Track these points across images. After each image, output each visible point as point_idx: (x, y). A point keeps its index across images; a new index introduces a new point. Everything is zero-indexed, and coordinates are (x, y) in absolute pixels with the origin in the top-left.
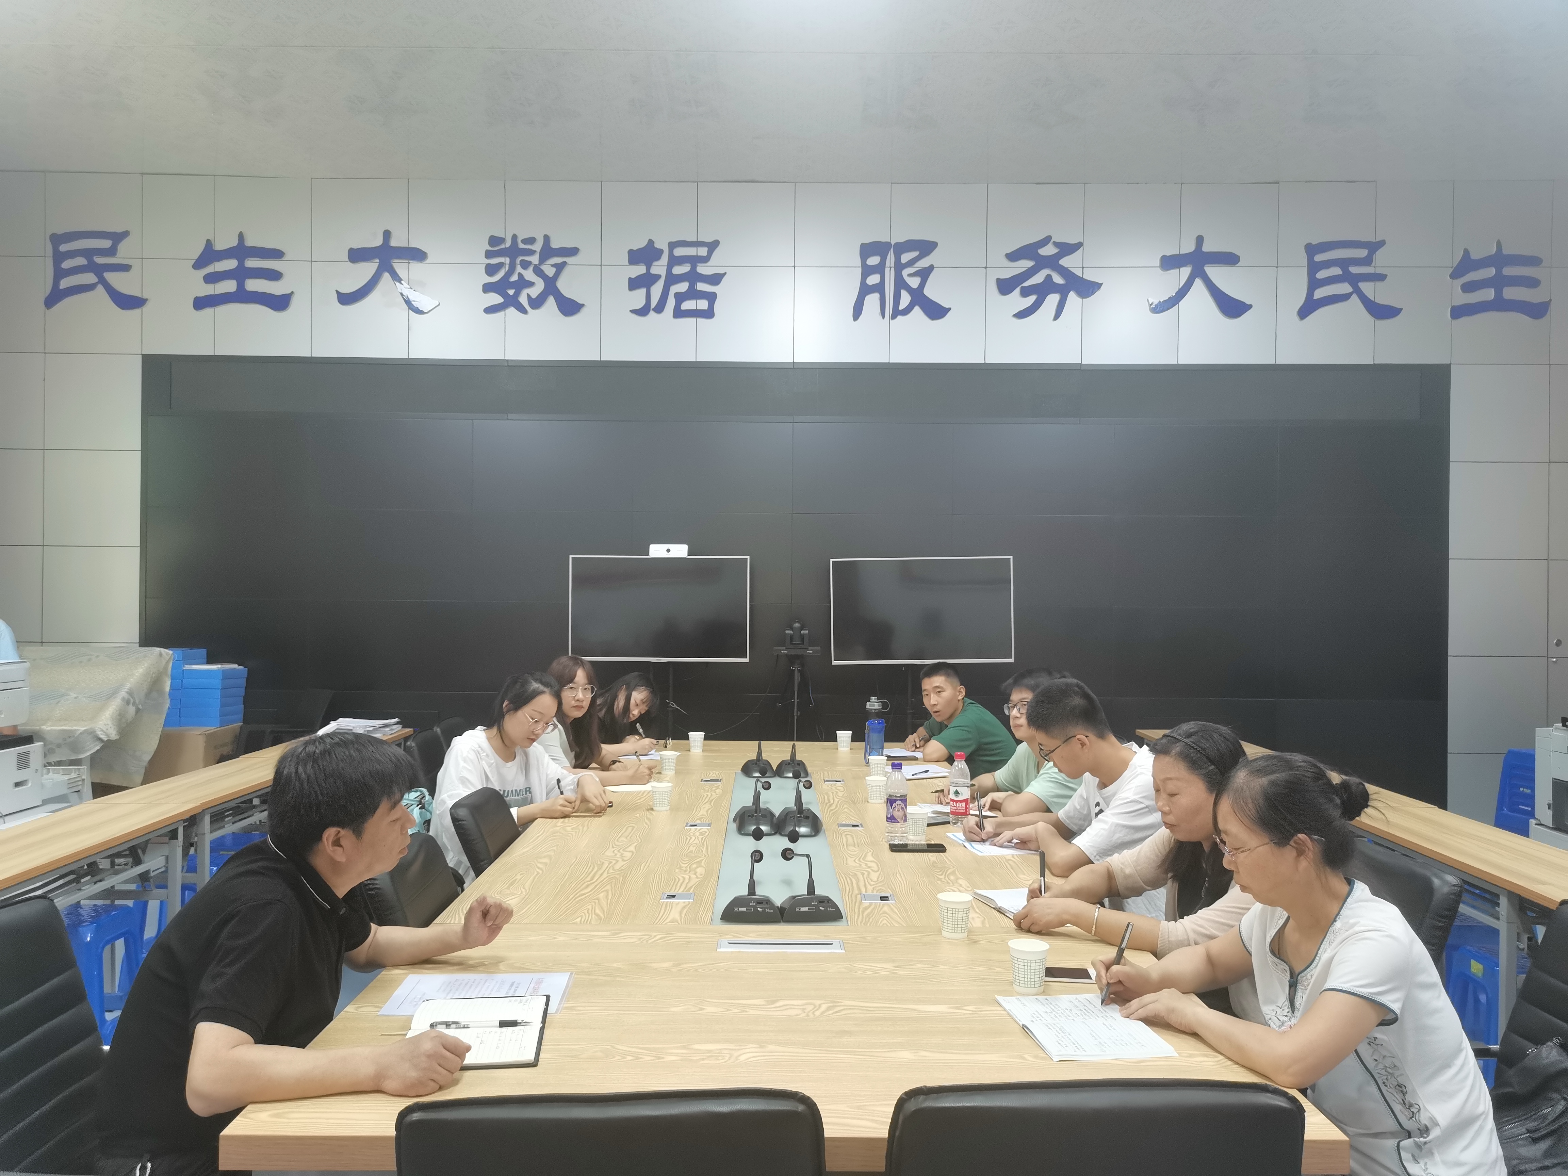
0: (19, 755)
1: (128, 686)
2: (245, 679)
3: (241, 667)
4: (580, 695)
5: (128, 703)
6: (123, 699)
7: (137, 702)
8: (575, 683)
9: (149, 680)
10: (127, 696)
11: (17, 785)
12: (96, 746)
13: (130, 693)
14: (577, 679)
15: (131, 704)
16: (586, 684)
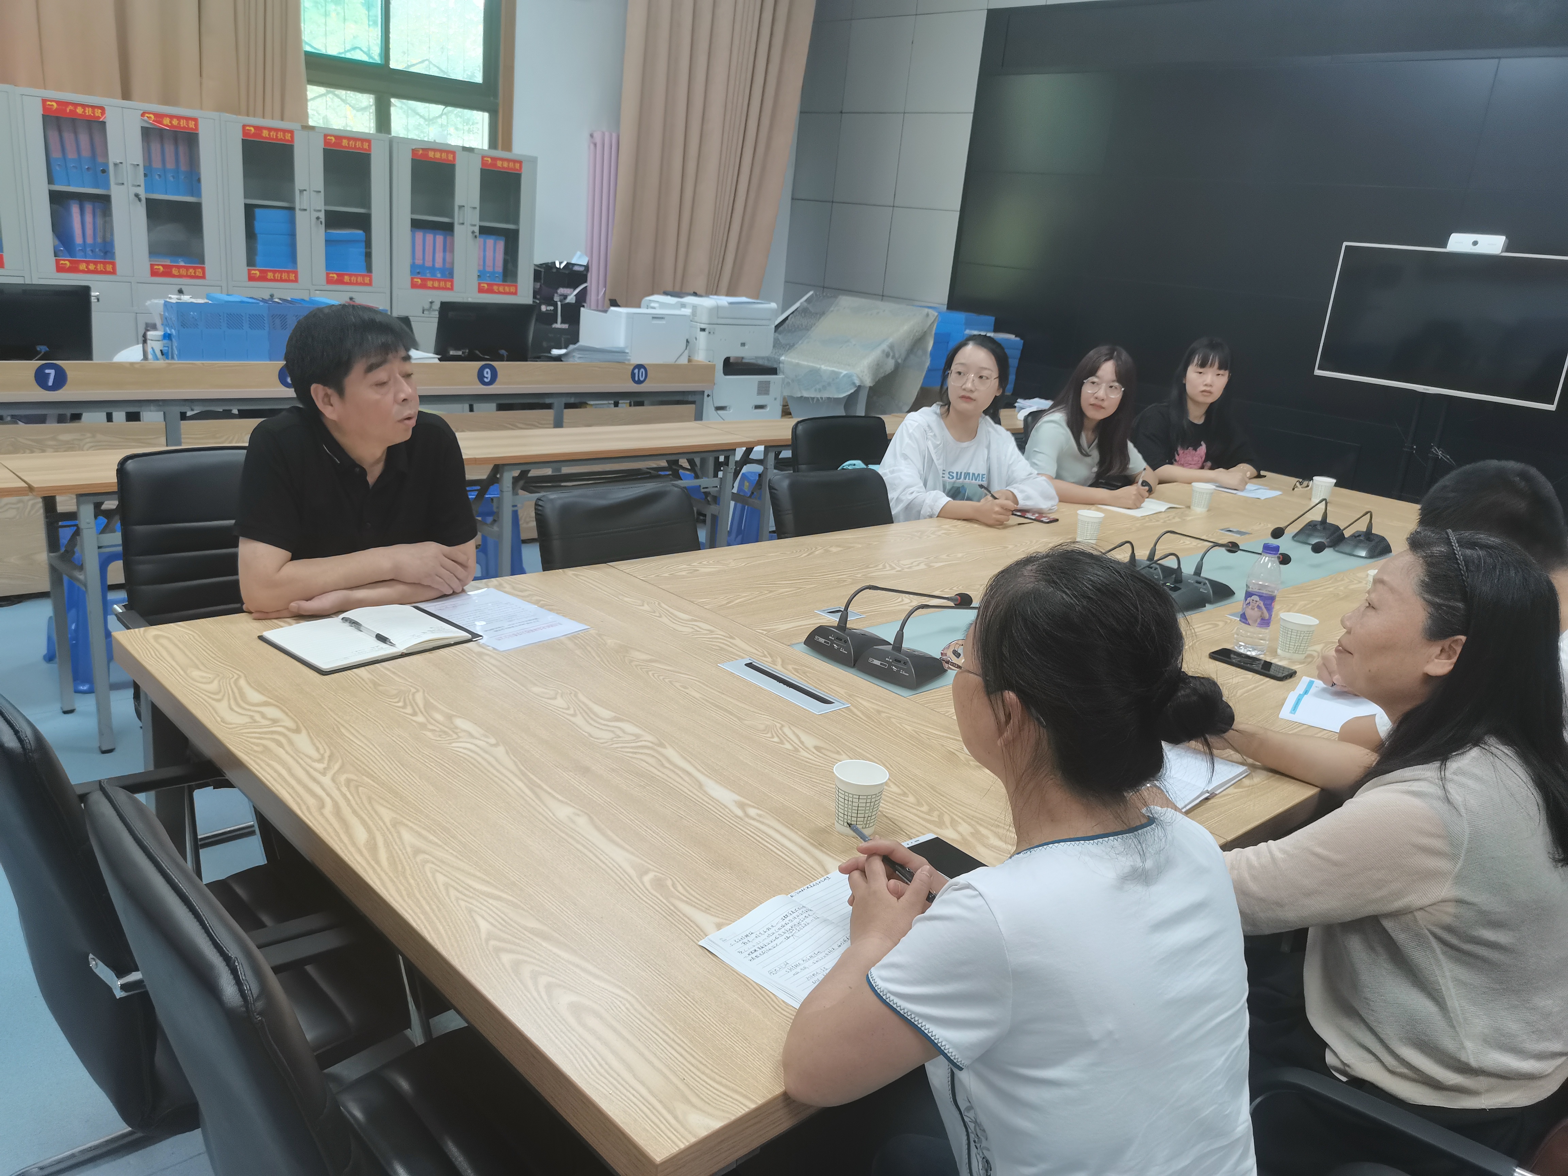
0: (760, 383)
1: (891, 340)
2: (1020, 352)
3: (1018, 339)
4: (1101, 393)
5: (888, 355)
6: (883, 351)
7: (897, 356)
8: (1097, 377)
9: (911, 338)
10: (887, 349)
11: (758, 407)
12: (851, 389)
13: (891, 347)
14: (1100, 373)
15: (890, 357)
16: (1114, 381)
